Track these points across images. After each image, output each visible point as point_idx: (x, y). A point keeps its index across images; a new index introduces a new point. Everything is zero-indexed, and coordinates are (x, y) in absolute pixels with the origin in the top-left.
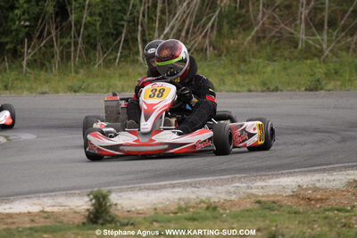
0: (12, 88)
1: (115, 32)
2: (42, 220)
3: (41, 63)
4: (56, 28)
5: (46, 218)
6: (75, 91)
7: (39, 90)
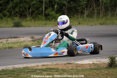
0: (81, 24)
1: (115, 5)
2: (93, 66)
3: (90, 16)
4: (95, 4)
5: (95, 65)
6: (102, 25)
7: (90, 24)
